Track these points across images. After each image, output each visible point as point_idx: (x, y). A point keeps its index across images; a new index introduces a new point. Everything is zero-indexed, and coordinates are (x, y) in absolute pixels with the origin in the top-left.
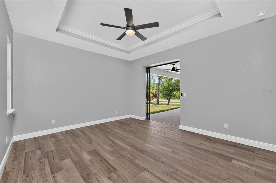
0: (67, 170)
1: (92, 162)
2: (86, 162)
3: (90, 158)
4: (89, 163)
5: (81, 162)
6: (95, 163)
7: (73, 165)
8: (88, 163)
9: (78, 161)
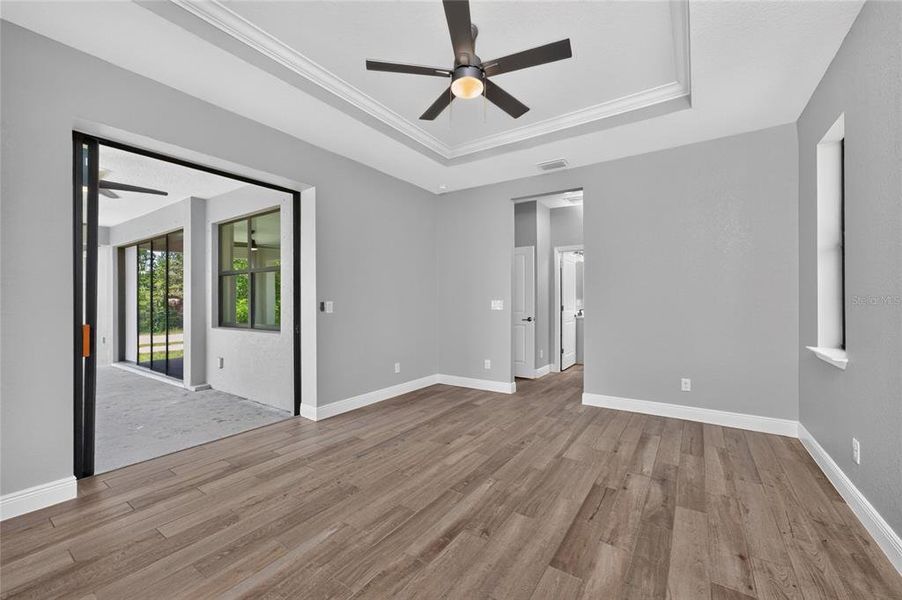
0: (700, 574)
1: (614, 533)
2: (630, 548)
3: (606, 549)
4: (626, 539)
5: (640, 561)
6: (611, 526)
7: (672, 573)
8: (628, 540)
9: (646, 570)
